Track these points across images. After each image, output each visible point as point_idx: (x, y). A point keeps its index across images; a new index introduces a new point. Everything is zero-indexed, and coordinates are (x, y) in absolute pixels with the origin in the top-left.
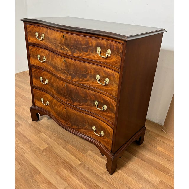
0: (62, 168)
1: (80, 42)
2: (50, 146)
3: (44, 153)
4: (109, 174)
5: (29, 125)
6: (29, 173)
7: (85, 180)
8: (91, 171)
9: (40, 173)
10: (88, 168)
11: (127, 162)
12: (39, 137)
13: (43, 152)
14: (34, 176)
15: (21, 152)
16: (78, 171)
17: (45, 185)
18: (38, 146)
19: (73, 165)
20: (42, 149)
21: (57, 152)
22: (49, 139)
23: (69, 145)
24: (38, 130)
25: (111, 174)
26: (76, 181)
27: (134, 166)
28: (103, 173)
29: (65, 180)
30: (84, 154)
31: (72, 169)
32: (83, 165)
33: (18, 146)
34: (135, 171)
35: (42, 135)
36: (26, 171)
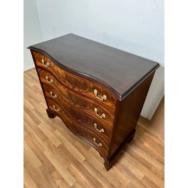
0: (72, 165)
1: (79, 81)
2: (63, 144)
3: (59, 150)
4: (106, 171)
5: (47, 122)
6: (48, 170)
7: (89, 176)
8: (93, 167)
9: (55, 169)
10: (91, 164)
11: (120, 158)
12: (55, 135)
13: (57, 149)
14: (52, 172)
15: (41, 150)
16: (84, 167)
17: (59, 181)
18: (54, 144)
19: (80, 161)
20: (57, 146)
21: (68, 149)
22: (62, 136)
23: (77, 142)
24: (54, 127)
25: (108, 170)
26: (82, 177)
27: (126, 162)
28: (102, 169)
29: (73, 176)
30: (88, 150)
31: (79, 165)
32: (87, 161)
33: (39, 144)
34: (126, 167)
35: (57, 132)
36: (46, 168)
